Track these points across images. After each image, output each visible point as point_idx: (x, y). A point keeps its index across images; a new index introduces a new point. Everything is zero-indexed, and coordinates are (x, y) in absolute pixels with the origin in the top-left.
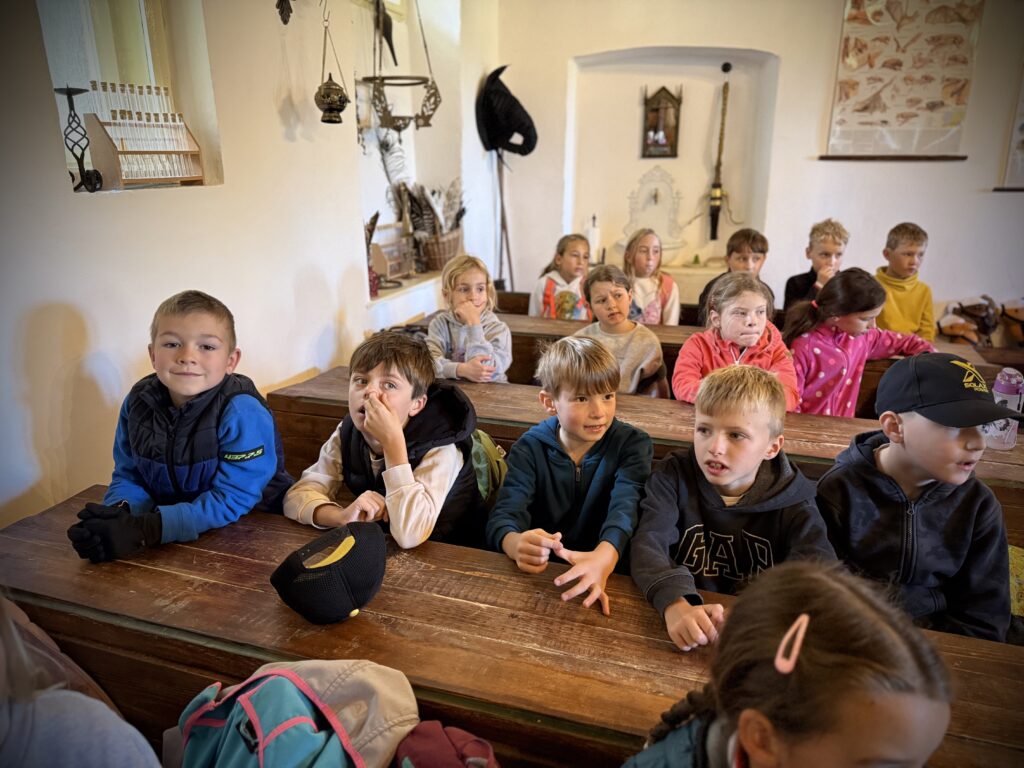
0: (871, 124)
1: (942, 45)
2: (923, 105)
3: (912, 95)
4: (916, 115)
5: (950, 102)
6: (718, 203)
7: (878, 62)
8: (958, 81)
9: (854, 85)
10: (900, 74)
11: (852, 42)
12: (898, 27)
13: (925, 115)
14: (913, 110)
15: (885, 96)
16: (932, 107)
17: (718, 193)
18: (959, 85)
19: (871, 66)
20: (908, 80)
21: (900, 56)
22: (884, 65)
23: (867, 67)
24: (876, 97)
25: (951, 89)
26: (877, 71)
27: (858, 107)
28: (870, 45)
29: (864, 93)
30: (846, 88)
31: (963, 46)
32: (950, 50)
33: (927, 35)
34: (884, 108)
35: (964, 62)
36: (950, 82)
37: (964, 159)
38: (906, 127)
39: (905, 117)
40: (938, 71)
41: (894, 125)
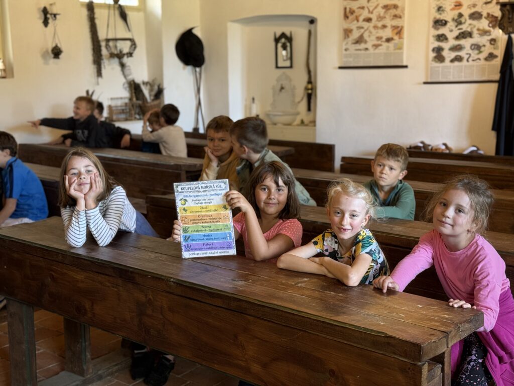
0: (360, 50)
1: (389, 9)
2: (384, 39)
3: (378, 35)
4: (380, 45)
5: (396, 38)
6: (310, 91)
7: (361, 19)
8: (398, 27)
9: (351, 31)
10: (371, 25)
11: (348, 10)
12: (368, 1)
13: (385, 45)
14: (379, 42)
15: (366, 36)
16: (388, 40)
17: (310, 86)
18: (399, 29)
19: (358, 21)
20: (375, 27)
21: (371, 16)
22: (364, 20)
23: (356, 22)
24: (361, 36)
25: (396, 31)
26: (361, 23)
27: (354, 41)
28: (357, 11)
29: (356, 35)
30: (347, 32)
31: (399, 10)
32: (393, 12)
33: (381, 5)
34: (366, 42)
35: (400, 17)
36: (394, 27)
37: (406, 67)
38: (377, 51)
39: (376, 46)
40: (389, 22)
41: (371, 50)
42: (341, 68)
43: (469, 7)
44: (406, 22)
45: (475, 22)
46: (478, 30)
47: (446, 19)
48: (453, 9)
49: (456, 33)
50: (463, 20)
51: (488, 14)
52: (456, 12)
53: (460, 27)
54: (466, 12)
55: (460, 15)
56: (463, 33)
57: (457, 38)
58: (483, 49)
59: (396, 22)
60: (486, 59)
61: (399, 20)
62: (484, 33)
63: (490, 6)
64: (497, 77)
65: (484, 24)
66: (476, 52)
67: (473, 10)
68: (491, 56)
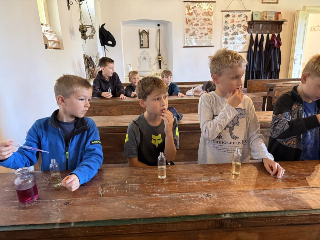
1: (206, 20)
2: (204, 34)
3: (201, 32)
4: (203, 37)
5: (209, 33)
6: (160, 59)
7: (194, 24)
9: (189, 30)
10: (198, 27)
11: (187, 19)
12: (197, 16)
14: (202, 35)
15: (196, 32)
16: (206, 34)
18: (211, 30)
20: (200, 28)
21: (198, 23)
23: (191, 25)
24: (194, 32)
25: (209, 31)
26: (193, 26)
27: (191, 35)
28: (191, 20)
29: (191, 31)
31: (210, 21)
32: (208, 22)
33: (202, 18)
34: (196, 35)
35: (211, 24)
36: (209, 29)
37: (213, 46)
38: (201, 39)
39: (201, 37)
40: (206, 26)
41: (198, 39)
42: (184, 47)
44: (213, 27)
45: (239, 28)
46: (240, 31)
47: (229, 27)
48: (231, 22)
49: (232, 32)
50: (234, 27)
51: (243, 25)
52: (232, 24)
53: (233, 30)
54: (236, 24)
55: (234, 25)
56: (234, 32)
57: (232, 35)
58: (241, 39)
59: (209, 27)
60: (242, 43)
62: (242, 33)
63: (244, 22)
64: (247, 50)
65: (242, 29)
66: (239, 40)
67: (238, 23)
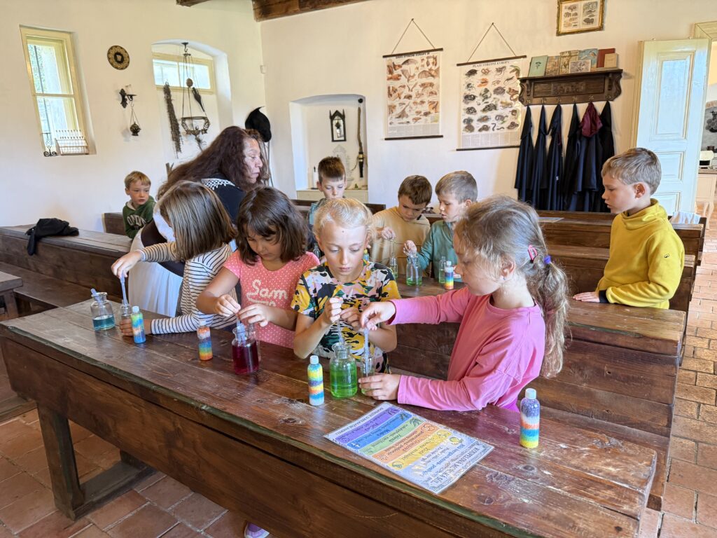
0: (403, 123)
1: (426, 87)
2: (422, 113)
3: (417, 110)
4: (420, 119)
5: (433, 111)
6: (361, 160)
7: (403, 96)
8: (434, 102)
9: (394, 107)
10: (412, 101)
11: (391, 89)
12: (408, 81)
13: (424, 118)
14: (419, 116)
15: (407, 110)
16: (426, 114)
17: (361, 156)
18: (435, 104)
19: (400, 98)
20: (415, 103)
21: (410, 93)
22: (405, 97)
23: (398, 99)
24: (403, 111)
25: (432, 106)
26: (403, 100)
27: (397, 116)
28: (398, 89)
29: (398, 110)
30: (391, 108)
31: (435, 87)
32: (429, 89)
33: (419, 84)
34: (407, 116)
35: (436, 94)
36: (432, 103)
37: (442, 136)
38: (417, 124)
39: (416, 120)
40: (426, 98)
41: (412, 123)
42: (386, 139)
43: (494, 83)
44: (440, 98)
45: (498, 97)
46: (502, 103)
47: (474, 94)
48: (480, 86)
49: (483, 106)
50: (488, 94)
51: (510, 89)
52: (483, 88)
53: (486, 101)
54: (491, 88)
55: (487, 91)
56: (488, 106)
57: (484, 110)
58: (506, 119)
59: (432, 98)
60: (508, 128)
61: (435, 96)
62: (507, 105)
63: (511, 82)
64: (518, 142)
65: (506, 97)
66: (501, 122)
67: (497, 86)
68: (513, 125)
